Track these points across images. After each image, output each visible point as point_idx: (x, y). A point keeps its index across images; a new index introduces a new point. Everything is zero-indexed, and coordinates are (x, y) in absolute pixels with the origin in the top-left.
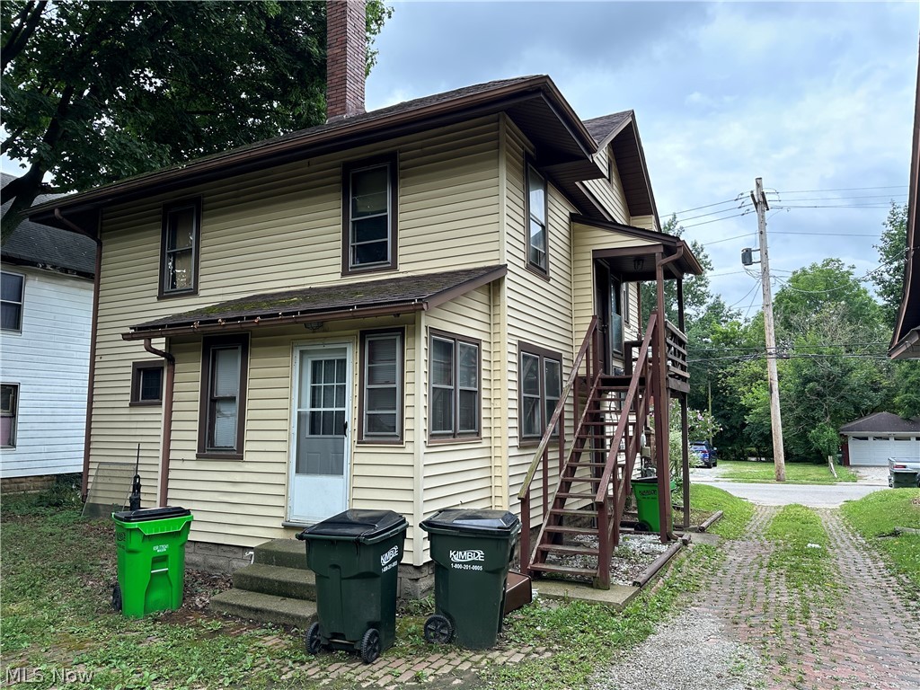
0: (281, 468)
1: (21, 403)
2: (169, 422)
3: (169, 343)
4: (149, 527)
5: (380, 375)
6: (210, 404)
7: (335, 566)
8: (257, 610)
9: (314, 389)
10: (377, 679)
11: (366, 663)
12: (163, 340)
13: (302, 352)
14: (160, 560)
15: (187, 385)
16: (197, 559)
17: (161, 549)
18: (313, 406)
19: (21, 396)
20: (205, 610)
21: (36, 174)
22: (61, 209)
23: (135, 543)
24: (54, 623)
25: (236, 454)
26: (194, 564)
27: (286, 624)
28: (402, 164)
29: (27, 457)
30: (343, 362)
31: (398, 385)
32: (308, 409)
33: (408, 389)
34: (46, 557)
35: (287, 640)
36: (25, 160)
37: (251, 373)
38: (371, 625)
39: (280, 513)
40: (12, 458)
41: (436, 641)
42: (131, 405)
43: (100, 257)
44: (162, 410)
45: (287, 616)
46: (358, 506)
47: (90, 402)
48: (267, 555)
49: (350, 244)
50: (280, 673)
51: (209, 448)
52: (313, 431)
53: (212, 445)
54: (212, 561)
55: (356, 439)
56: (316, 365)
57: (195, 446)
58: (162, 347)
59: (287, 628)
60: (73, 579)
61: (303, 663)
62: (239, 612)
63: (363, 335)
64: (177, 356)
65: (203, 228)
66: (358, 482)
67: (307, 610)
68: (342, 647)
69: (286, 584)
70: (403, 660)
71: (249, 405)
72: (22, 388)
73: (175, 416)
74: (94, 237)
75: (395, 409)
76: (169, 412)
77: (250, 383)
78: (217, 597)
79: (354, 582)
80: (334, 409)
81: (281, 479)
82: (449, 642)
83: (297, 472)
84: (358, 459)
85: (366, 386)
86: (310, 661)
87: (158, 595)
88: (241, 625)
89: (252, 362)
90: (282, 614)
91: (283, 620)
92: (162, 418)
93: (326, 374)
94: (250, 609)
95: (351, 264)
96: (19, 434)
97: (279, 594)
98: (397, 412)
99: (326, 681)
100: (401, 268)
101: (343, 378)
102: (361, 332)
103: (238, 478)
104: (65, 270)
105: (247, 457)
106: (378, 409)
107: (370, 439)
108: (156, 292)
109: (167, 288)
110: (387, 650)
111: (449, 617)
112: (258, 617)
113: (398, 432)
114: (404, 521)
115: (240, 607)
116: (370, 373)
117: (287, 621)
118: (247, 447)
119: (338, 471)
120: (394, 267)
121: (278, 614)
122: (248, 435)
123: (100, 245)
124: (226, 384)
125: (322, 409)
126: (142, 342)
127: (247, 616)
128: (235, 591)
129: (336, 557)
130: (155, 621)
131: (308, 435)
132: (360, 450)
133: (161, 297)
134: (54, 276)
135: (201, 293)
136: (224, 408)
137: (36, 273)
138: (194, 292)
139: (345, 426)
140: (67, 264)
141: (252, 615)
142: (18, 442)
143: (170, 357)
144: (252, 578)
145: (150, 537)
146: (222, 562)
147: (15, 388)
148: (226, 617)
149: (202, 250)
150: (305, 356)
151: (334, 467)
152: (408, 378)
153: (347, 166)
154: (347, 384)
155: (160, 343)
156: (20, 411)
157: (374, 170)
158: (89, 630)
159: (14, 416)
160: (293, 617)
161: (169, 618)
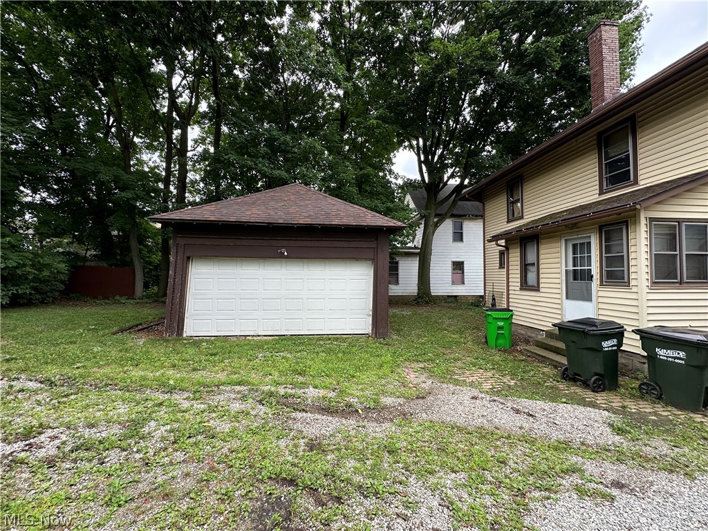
0: (559, 296)
1: (465, 268)
2: (508, 274)
3: (506, 242)
4: (495, 314)
5: (615, 249)
6: (525, 267)
7: (574, 342)
8: (542, 356)
9: (574, 258)
10: (597, 400)
11: (594, 391)
12: (504, 241)
13: (566, 240)
14: (500, 328)
15: (515, 258)
16: (523, 332)
17: (501, 324)
18: (574, 266)
19: (465, 265)
20: (521, 352)
21: (462, 182)
22: (468, 194)
23: (490, 319)
24: (465, 343)
25: (536, 288)
26: (521, 334)
27: (556, 365)
28: (640, 119)
29: (469, 288)
30: (589, 243)
31: (625, 254)
32: (571, 268)
33: (632, 256)
34: (467, 322)
35: (555, 371)
36: (457, 178)
37: (541, 252)
38: (596, 374)
39: (559, 317)
40: (463, 288)
41: (646, 395)
42: (499, 268)
43: (484, 210)
44: (505, 270)
45: (557, 362)
46: (601, 318)
47: (485, 267)
48: (550, 334)
49: (604, 176)
50: (545, 382)
51: (525, 286)
52: (575, 279)
53: (527, 284)
54: (529, 334)
55: (599, 283)
56: (574, 246)
57: (519, 284)
58: (504, 244)
59: (556, 367)
60: (474, 331)
61: (558, 382)
62: (535, 356)
63: (601, 228)
64: (509, 247)
65: (524, 188)
66: (601, 306)
67: (564, 361)
68: (581, 381)
69: (558, 348)
70: (619, 397)
71: (541, 266)
72: (465, 263)
73: (510, 272)
74: (481, 202)
75: (623, 267)
76: (508, 270)
77: (541, 257)
78: (526, 348)
79: (585, 351)
80: (586, 268)
81: (559, 301)
82: (658, 399)
83: (567, 298)
84: (601, 294)
85: (604, 255)
86: (562, 382)
87: (501, 341)
88: (535, 361)
89: (541, 247)
90: (554, 360)
91: (555, 363)
92: (505, 273)
93: (581, 250)
94: (539, 355)
95: (605, 187)
96: (465, 280)
97: (555, 352)
98: (625, 269)
99: (567, 392)
100: (641, 183)
101: (589, 252)
102: (599, 226)
103: (538, 299)
104: (477, 216)
105: (542, 290)
106: (614, 267)
107: (608, 284)
108: (506, 220)
109: (511, 217)
110: (610, 390)
111: (658, 385)
112: (543, 359)
113: (626, 280)
114: (623, 327)
115: (535, 353)
116: (607, 248)
117: (557, 364)
118: (541, 285)
119: (590, 300)
120: (636, 182)
121: (552, 360)
122: (541, 281)
123: (484, 204)
124: (531, 258)
125: (579, 268)
126: (494, 243)
127: (538, 357)
128: (535, 347)
129: (573, 337)
130: (499, 350)
131: (572, 280)
132: (601, 289)
133: (508, 222)
134: (472, 219)
135: (525, 217)
136: (530, 268)
137: (466, 219)
138: (522, 218)
139: (592, 276)
140: (477, 213)
141: (540, 358)
142: (465, 282)
143: (507, 248)
144: (542, 343)
145: (496, 318)
146: (533, 335)
147: (463, 262)
148: (529, 356)
149: (524, 198)
150: (568, 242)
151: (587, 297)
152: (632, 249)
153: (599, 135)
154: (592, 255)
155: (502, 242)
156: (465, 271)
157: (620, 129)
158: (476, 347)
159: (463, 273)
160: (560, 363)
161: (505, 351)
